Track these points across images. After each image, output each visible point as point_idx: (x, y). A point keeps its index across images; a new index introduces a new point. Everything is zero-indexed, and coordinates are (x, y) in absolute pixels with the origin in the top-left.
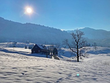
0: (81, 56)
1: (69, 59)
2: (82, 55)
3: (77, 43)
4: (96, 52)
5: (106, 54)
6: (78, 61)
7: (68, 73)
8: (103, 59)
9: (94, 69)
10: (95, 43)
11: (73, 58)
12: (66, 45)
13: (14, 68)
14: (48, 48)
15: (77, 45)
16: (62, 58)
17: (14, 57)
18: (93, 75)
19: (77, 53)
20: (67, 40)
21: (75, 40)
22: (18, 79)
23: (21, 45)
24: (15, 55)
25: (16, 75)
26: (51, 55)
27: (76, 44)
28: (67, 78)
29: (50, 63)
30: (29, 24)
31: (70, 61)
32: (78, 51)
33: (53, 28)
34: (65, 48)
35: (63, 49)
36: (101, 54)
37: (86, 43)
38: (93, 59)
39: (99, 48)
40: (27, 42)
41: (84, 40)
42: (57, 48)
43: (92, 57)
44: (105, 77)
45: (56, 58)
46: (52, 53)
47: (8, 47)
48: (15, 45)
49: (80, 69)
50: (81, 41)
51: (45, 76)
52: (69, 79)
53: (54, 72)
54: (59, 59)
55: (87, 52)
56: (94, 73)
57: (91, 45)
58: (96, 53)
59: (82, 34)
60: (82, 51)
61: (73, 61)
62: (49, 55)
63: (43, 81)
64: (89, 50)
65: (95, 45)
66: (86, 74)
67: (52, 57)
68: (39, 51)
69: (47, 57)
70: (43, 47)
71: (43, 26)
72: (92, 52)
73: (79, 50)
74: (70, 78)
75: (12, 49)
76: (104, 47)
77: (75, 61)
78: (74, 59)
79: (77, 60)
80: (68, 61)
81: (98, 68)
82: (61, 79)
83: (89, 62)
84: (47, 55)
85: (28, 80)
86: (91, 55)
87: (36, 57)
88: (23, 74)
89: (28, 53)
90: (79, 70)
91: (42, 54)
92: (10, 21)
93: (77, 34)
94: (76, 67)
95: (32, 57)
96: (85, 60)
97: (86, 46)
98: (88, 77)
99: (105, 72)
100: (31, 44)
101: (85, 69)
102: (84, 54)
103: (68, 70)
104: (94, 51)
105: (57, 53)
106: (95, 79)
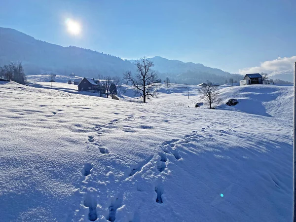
0: (149, 95)
1: (132, 99)
2: (151, 94)
3: (144, 78)
4: (168, 90)
5: (181, 94)
6: (144, 102)
7: (129, 113)
8: (176, 99)
9: (165, 110)
10: (167, 79)
11: (137, 99)
12: (128, 80)
13: (41, 106)
14: (104, 84)
15: (144, 80)
16: (123, 97)
17: (50, 94)
18: (164, 116)
19: (144, 91)
20: (129, 73)
21: (140, 73)
22: (42, 120)
23: (63, 79)
24: (51, 92)
25: (40, 114)
26: (107, 94)
27: (142, 78)
28: (126, 120)
29: (104, 102)
30: (74, 48)
31: (134, 102)
32: (144, 88)
33: (109, 56)
34: (127, 84)
35: (123, 86)
36: (175, 94)
37: (155, 77)
38: (164, 99)
39: (173, 86)
40: (71, 75)
41: (153, 73)
42: (115, 84)
43: (163, 97)
44: (180, 119)
45: (114, 98)
46: (109, 92)
47: (43, 81)
48: (53, 79)
49: (147, 110)
50: (149, 74)
51: (90, 116)
52: (129, 120)
53: (107, 112)
54: (118, 99)
55: (157, 91)
56: (165, 114)
57: (162, 81)
58: (168, 92)
59: (150, 64)
60: (150, 89)
61: (137, 102)
62: (104, 93)
63: (86, 123)
64: (159, 88)
65: (167, 81)
66: (155, 115)
67: (109, 96)
68: (90, 88)
69: (101, 96)
70: (96, 82)
71: (96, 51)
72: (163, 91)
73: (147, 87)
74: (131, 119)
75: (49, 84)
76: (179, 85)
77: (141, 102)
78: (139, 100)
79: (143, 100)
80: (130, 101)
81: (170, 110)
82: (116, 120)
83: (159, 103)
84: (101, 93)
85: (60, 122)
86: (162, 94)
87: (84, 96)
88: (55, 113)
89: (74, 91)
90: (145, 111)
91: (94, 92)
92: (45, 42)
93: (144, 65)
94: (141, 107)
95: (78, 95)
96: (154, 100)
97: (155, 83)
98: (157, 118)
99: (179, 113)
100: (77, 77)
101: (152, 110)
102: (152, 93)
103: (129, 110)
104: (166, 89)
105: (116, 91)
106: (167, 121)
